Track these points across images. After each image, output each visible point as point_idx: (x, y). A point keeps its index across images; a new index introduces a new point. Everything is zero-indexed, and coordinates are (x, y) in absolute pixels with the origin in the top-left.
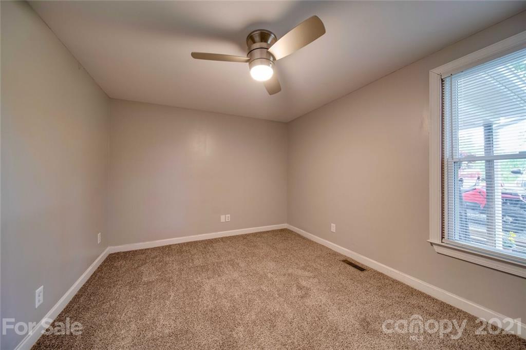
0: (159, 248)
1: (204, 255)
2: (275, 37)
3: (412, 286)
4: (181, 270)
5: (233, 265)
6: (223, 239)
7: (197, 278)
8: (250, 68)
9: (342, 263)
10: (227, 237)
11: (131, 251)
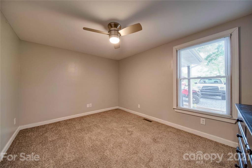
0: (53, 123)
1: (80, 124)
2: (120, 26)
3: (168, 125)
4: (70, 133)
5: (97, 127)
6: (88, 116)
7: (80, 134)
8: (110, 38)
9: (143, 120)
10: (90, 115)
11: (35, 127)
